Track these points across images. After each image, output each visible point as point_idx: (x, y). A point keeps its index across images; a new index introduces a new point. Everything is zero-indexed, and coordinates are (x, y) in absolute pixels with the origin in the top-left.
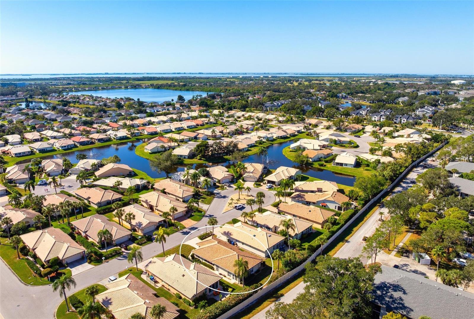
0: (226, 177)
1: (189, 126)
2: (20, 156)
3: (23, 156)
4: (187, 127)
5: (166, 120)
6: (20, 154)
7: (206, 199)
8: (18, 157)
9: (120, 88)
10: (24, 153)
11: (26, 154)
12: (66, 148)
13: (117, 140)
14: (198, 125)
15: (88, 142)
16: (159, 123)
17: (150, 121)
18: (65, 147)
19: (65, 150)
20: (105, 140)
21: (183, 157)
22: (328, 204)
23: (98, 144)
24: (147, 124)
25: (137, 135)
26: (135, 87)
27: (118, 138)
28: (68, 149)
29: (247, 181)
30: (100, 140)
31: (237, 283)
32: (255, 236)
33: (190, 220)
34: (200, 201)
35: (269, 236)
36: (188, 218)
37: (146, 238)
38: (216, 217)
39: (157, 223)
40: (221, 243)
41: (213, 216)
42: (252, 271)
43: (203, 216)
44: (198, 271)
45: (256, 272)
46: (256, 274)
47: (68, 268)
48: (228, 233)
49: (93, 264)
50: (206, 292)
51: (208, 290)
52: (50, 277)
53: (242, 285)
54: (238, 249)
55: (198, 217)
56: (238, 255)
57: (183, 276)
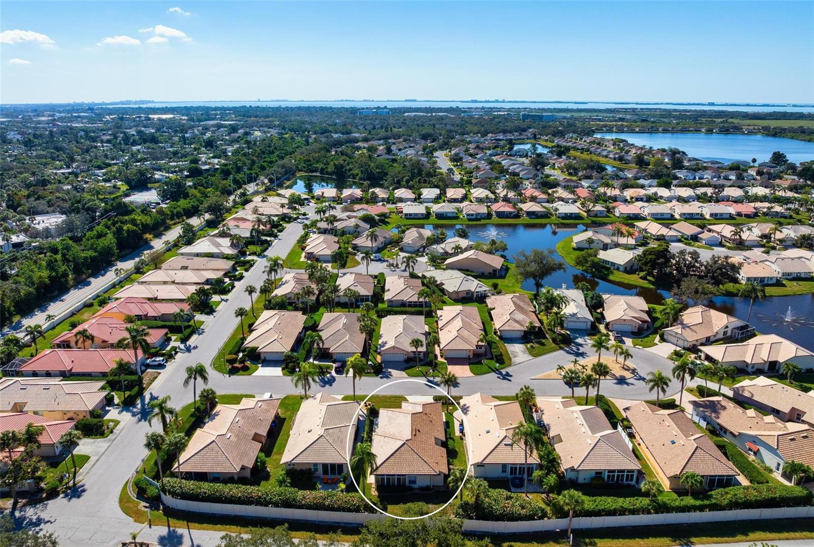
0: (625, 320)
1: (716, 215)
2: (410, 219)
3: (414, 219)
4: (712, 215)
5: (687, 197)
6: (410, 214)
7: (542, 347)
8: (407, 219)
9: (698, 131)
10: (417, 214)
11: (419, 216)
12: (474, 217)
13: (559, 217)
14: (739, 214)
15: (510, 213)
16: (669, 200)
17: (656, 194)
18: (472, 215)
19: (470, 220)
20: (539, 214)
21: (616, 267)
22: (763, 451)
23: (525, 219)
24: (645, 199)
25: (599, 215)
26: (727, 130)
27: (561, 216)
28: (476, 219)
29: (668, 342)
30: (530, 214)
31: (374, 486)
32: (488, 432)
33: (467, 367)
34: (529, 346)
35: (506, 445)
36: (469, 364)
37: (374, 367)
38: (510, 381)
39: (407, 352)
40: (424, 417)
41: (511, 376)
42: (414, 482)
43: (494, 371)
44: (329, 434)
45: (422, 489)
46: (418, 492)
47: (260, 365)
48: (465, 409)
49: (284, 371)
50: (316, 470)
51: (320, 469)
52: (233, 367)
53: (377, 493)
54: (436, 439)
55: (485, 368)
56: (404, 444)
57: (309, 432)
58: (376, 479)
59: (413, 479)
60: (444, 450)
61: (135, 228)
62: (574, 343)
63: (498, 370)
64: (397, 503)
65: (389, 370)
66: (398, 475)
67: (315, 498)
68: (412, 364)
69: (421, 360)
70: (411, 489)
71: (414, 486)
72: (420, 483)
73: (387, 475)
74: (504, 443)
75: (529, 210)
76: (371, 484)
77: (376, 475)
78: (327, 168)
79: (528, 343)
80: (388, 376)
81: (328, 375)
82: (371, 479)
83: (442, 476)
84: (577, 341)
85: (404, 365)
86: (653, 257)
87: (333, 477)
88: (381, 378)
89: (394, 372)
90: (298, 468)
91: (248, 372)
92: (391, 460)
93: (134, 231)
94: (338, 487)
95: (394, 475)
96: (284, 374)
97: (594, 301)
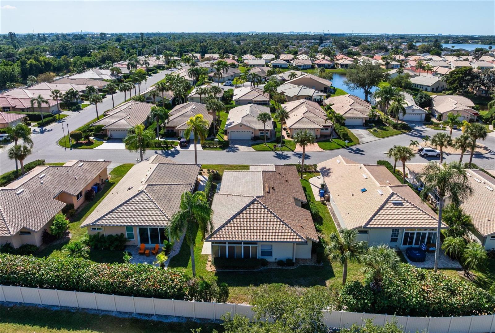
0: (458, 111)
7: (384, 132)
10: (259, 65)
12: (302, 68)
15: (330, 64)
18: (300, 66)
23: (340, 70)
25: (395, 68)
31: (210, 258)
32: (364, 191)
33: (316, 144)
34: (372, 130)
35: (395, 204)
36: (317, 142)
37: (220, 142)
38: (364, 155)
39: (255, 130)
40: (278, 176)
41: (363, 151)
42: (270, 253)
43: (344, 148)
44: (153, 191)
45: (280, 263)
46: (275, 267)
47: (105, 142)
48: (325, 171)
49: (127, 146)
50: (131, 237)
51: (137, 234)
52: (77, 143)
53: (214, 269)
54: (295, 199)
55: (335, 146)
56: (254, 201)
57: (129, 189)
58: (213, 247)
59: (267, 249)
60: (308, 212)
61: (37, 63)
62: (413, 129)
63: (347, 147)
64: (245, 283)
65: (236, 146)
66: (245, 243)
67: (111, 276)
68: (259, 141)
69: (268, 139)
70: (264, 263)
71: (269, 259)
72: (278, 255)
73: (230, 243)
74: (391, 201)
75: (343, 63)
76: (207, 255)
77: (213, 242)
78: (195, 49)
79: (371, 128)
80: (235, 150)
81: (173, 149)
82: (207, 249)
83: (310, 244)
84: (415, 128)
85: (251, 143)
86: (461, 75)
87: (154, 246)
88: (227, 151)
89: (241, 147)
90: (106, 233)
91: (91, 146)
92: (236, 221)
93: (35, 65)
94: (156, 260)
95: (240, 243)
96: (127, 148)
97: (423, 100)
